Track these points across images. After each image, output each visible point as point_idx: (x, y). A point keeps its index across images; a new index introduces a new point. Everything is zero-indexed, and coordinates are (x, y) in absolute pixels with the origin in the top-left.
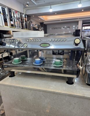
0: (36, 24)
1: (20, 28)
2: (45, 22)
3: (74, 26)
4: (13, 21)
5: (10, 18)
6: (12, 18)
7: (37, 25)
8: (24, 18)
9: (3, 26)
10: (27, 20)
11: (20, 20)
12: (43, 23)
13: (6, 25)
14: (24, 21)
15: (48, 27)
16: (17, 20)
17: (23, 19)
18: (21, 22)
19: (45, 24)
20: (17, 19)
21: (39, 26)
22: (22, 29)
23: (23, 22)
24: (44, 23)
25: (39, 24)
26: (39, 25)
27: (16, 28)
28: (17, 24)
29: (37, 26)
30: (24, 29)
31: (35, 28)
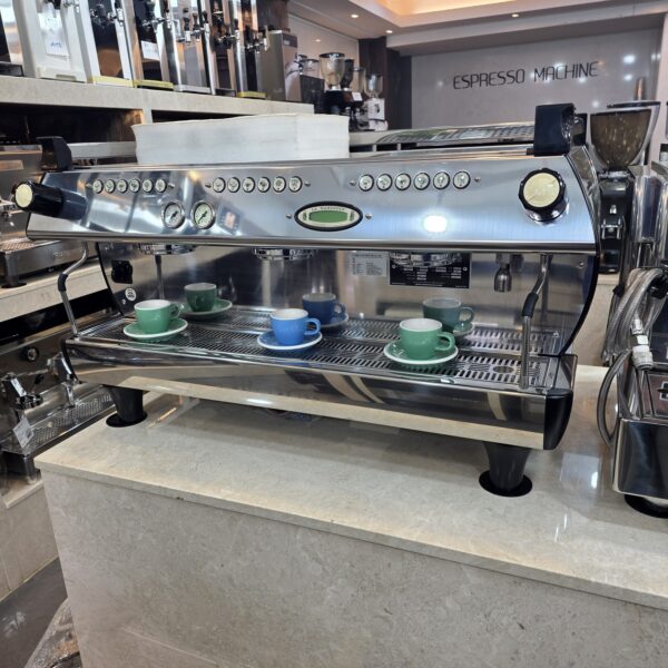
0: (325, 56)
1: (209, 85)
2: (399, 31)
3: (629, 59)
4: (154, 40)
5: (138, 21)
6: (150, 16)
7: (333, 58)
8: (238, 15)
9: (90, 80)
10: (255, 26)
11: (207, 27)
12: (383, 39)
13: (111, 68)
14: (239, 34)
15: (417, 69)
16: (188, 34)
17: (227, 21)
18: (215, 44)
19: (394, 53)
20: (186, 20)
21: (350, 70)
22: (219, 93)
23: (230, 43)
24: (391, 44)
25: (353, 54)
26: (350, 62)
27: (182, 87)
28: (189, 58)
29: (330, 65)
30: (236, 94)
31: (319, 83)
